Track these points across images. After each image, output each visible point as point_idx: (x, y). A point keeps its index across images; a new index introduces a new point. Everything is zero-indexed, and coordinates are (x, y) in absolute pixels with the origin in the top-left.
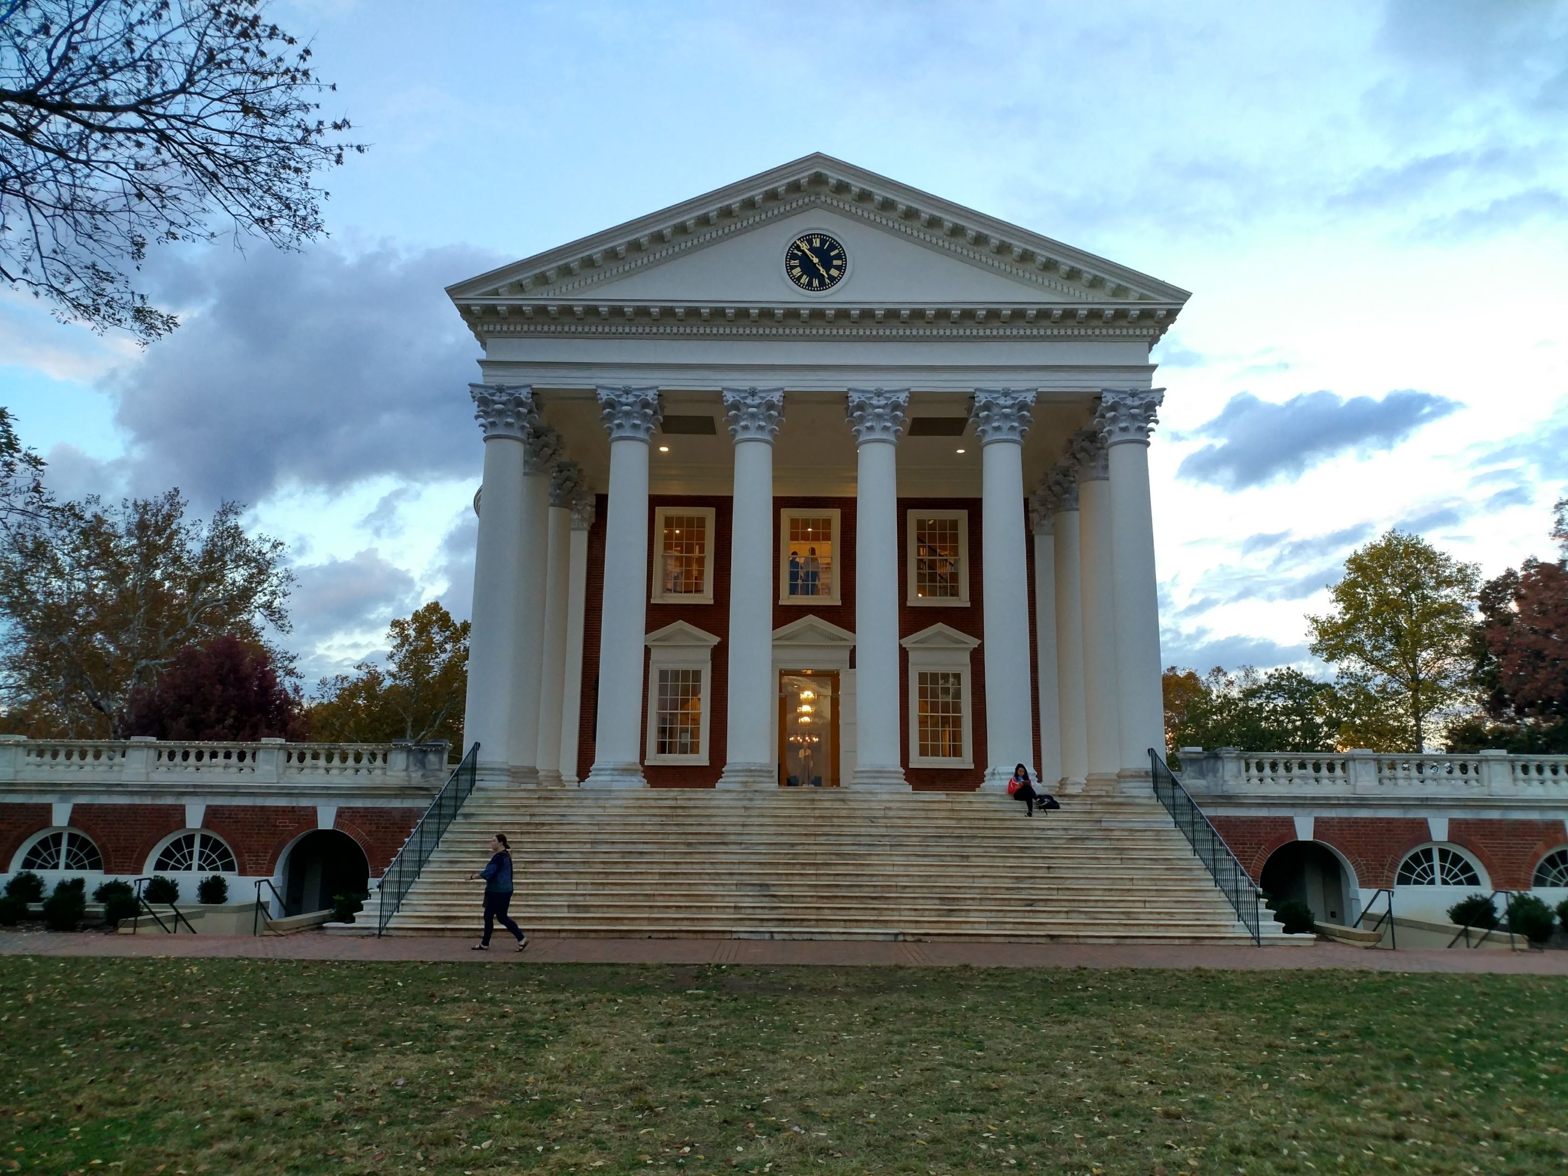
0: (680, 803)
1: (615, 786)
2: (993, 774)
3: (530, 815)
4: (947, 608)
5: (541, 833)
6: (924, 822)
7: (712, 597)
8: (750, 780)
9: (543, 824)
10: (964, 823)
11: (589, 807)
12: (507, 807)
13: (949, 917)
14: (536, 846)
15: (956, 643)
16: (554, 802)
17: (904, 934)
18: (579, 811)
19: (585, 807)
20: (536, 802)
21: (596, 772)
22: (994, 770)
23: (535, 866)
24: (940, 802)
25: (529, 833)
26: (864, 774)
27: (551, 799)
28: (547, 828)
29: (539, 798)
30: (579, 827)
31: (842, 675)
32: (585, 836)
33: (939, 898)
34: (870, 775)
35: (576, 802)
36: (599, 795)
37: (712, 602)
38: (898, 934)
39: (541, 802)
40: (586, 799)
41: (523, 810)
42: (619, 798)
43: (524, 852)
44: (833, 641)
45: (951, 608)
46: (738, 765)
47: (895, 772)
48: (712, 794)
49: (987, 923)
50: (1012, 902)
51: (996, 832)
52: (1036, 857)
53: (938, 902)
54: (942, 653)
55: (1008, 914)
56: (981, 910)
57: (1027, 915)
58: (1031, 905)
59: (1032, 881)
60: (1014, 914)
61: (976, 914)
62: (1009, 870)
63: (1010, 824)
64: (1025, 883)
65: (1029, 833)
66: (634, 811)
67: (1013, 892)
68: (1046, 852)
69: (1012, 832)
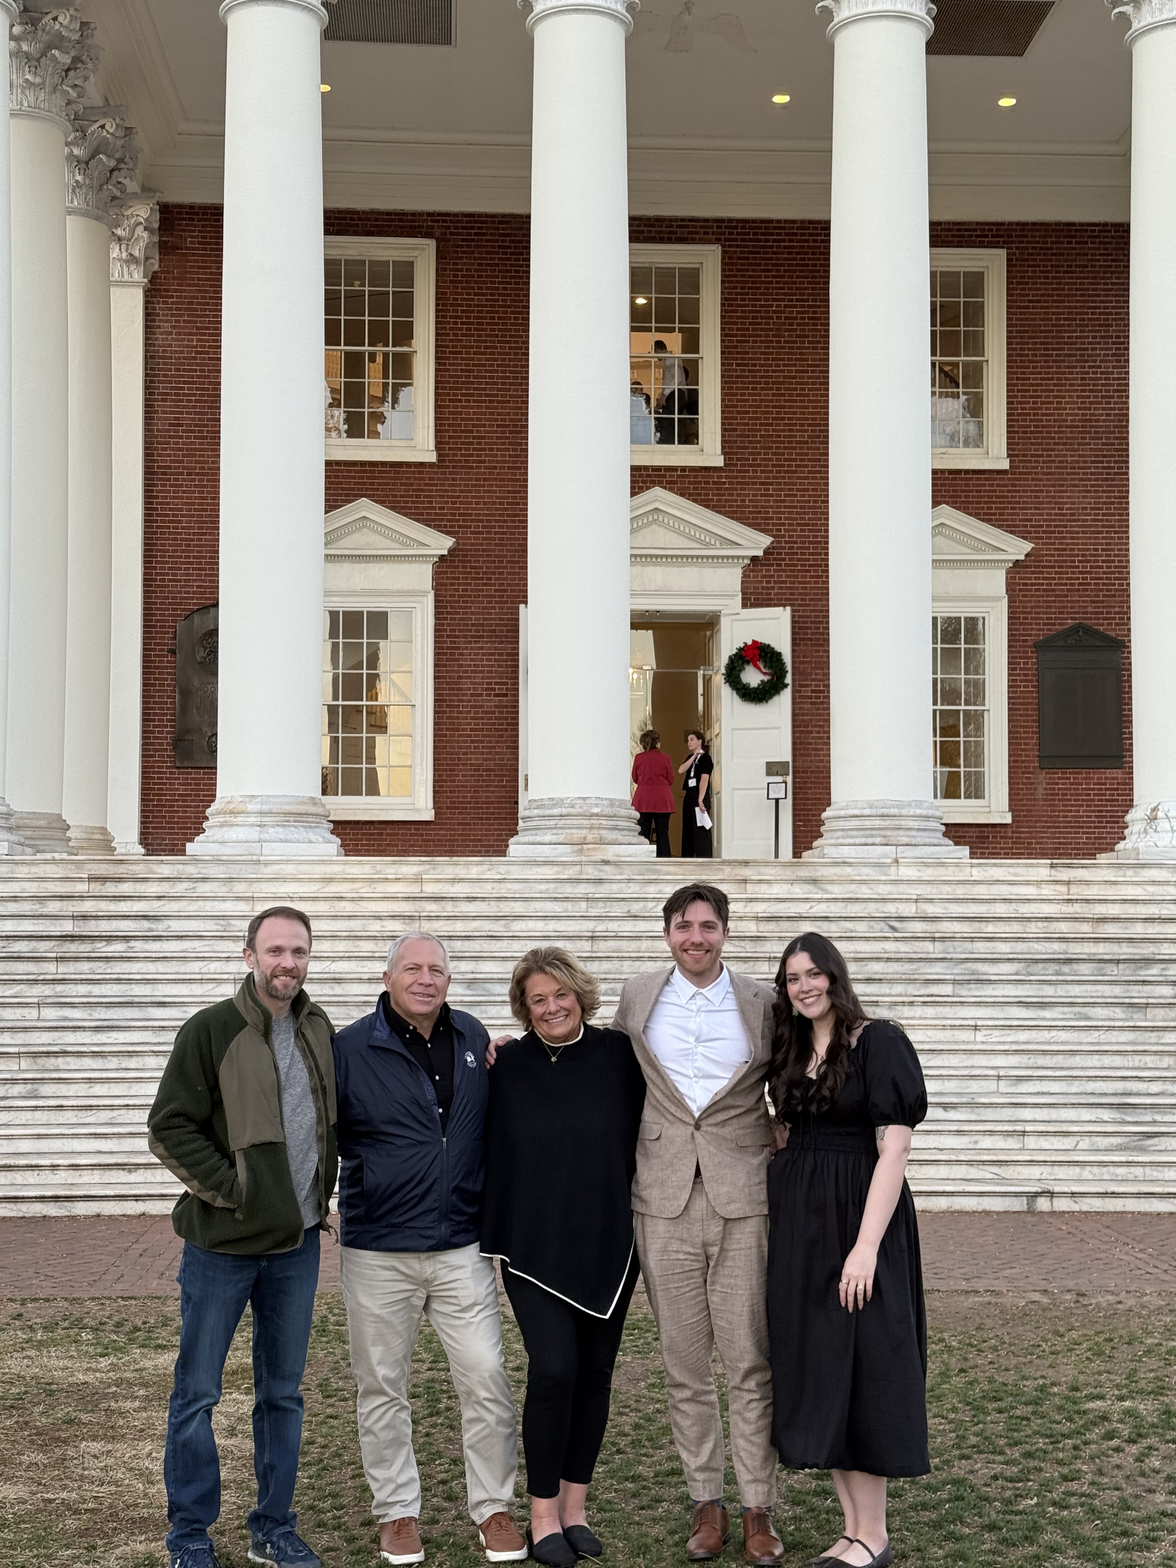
0: (430, 889)
1: (271, 851)
2: (1153, 818)
3: (73, 917)
4: (959, 472)
5: (107, 959)
6: (1016, 927)
7: (432, 445)
8: (590, 838)
9: (110, 939)
10: (1111, 929)
11: (214, 898)
12: (15, 899)
13: (1143, 1150)
14: (96, 990)
15: (978, 550)
16: (126, 888)
17: (1051, 1194)
18: (192, 908)
19: (205, 899)
20: (81, 888)
21: (221, 819)
22: (1155, 809)
23: (102, 1037)
24: (1039, 883)
25: (76, 959)
26: (855, 823)
27: (120, 880)
28: (118, 947)
29: (92, 879)
30: (196, 944)
31: (725, 623)
32: (214, 966)
33: (1111, 1106)
34: (868, 823)
35: (180, 888)
36: (234, 871)
37: (432, 458)
38: (1037, 1195)
39: (96, 888)
40: (204, 879)
41: (53, 907)
42: (284, 880)
43: (72, 1005)
44: (707, 545)
45: (967, 472)
46: (560, 802)
47: (927, 818)
48: (503, 869)
53: (1106, 1115)
54: (944, 574)
66: (323, 908)
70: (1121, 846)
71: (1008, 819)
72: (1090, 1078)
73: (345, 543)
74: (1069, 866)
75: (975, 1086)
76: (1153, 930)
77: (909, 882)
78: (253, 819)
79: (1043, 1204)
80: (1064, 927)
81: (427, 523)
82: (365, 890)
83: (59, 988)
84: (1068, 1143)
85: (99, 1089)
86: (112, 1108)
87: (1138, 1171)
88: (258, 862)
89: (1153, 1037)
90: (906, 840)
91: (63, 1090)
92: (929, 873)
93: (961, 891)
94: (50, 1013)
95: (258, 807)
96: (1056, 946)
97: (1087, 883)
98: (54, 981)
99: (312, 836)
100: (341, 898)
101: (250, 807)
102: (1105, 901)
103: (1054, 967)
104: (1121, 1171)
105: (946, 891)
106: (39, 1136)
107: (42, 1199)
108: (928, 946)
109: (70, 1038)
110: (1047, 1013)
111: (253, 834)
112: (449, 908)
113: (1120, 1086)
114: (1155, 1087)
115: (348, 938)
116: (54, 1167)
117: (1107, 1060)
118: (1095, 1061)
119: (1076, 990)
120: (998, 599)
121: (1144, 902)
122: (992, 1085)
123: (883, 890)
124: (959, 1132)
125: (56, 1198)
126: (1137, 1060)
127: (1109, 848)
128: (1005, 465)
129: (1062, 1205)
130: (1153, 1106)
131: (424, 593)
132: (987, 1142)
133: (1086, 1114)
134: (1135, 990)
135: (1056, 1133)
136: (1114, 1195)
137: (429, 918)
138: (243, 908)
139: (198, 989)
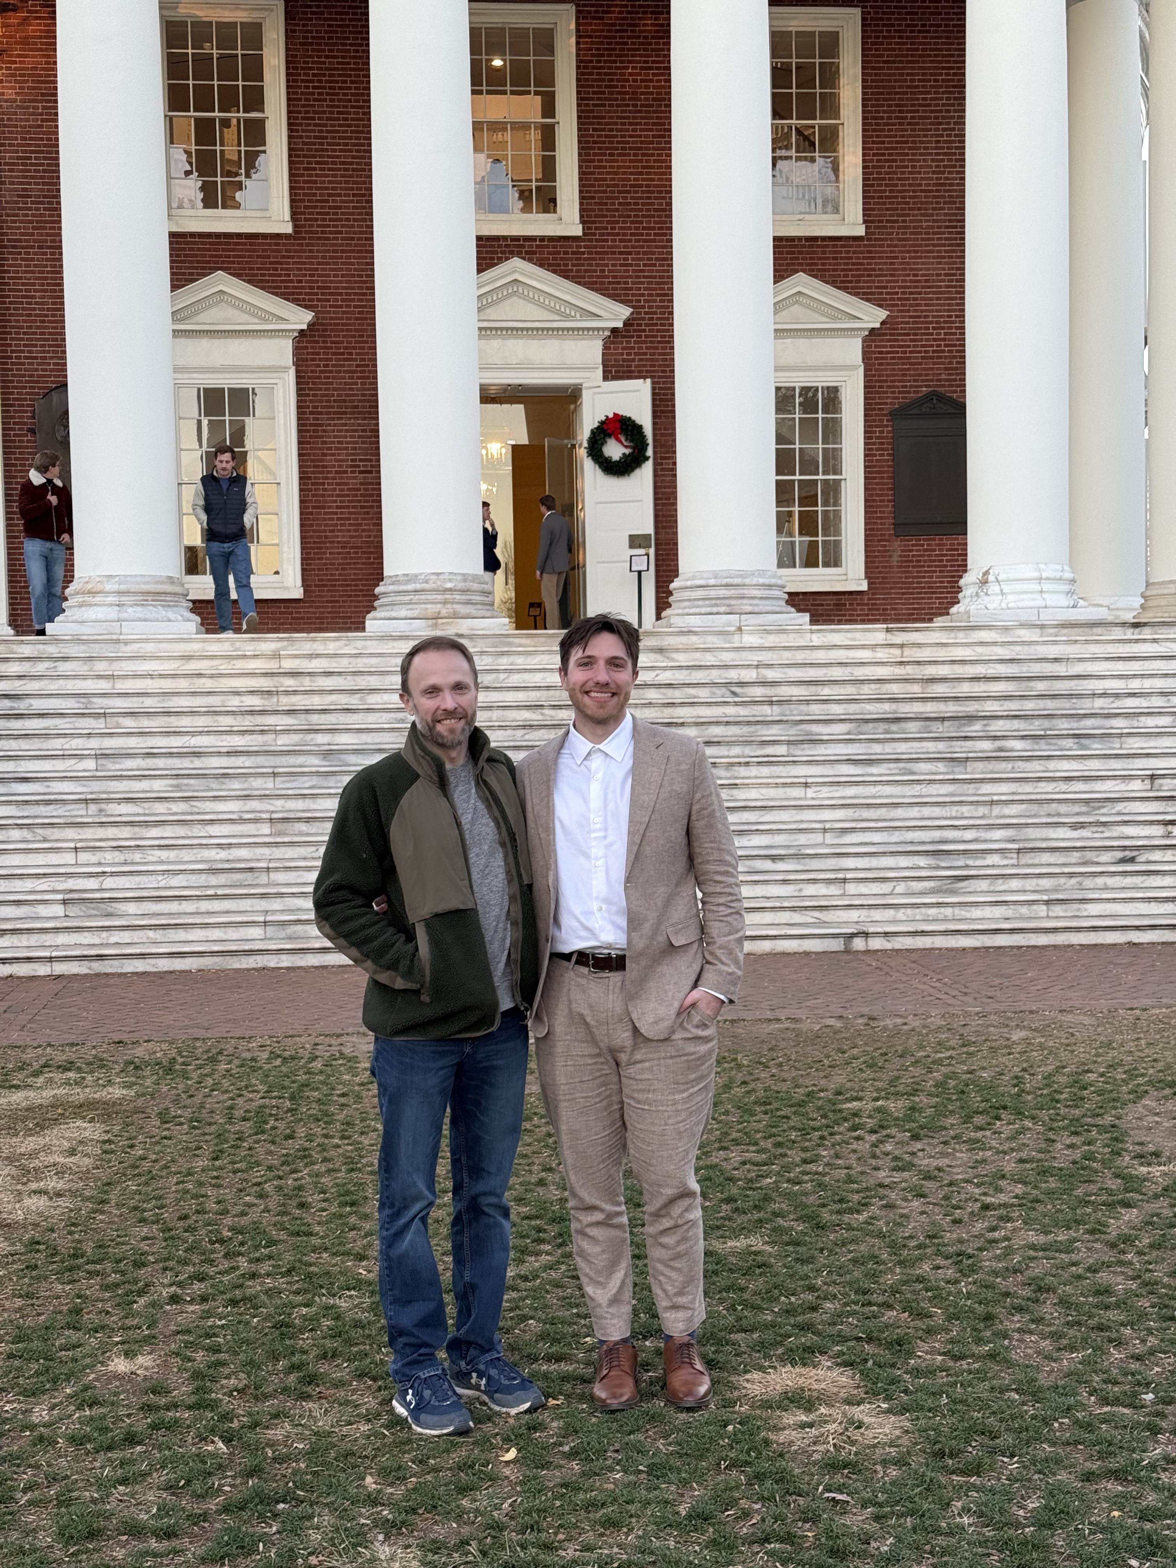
0: (288, 665)
1: (130, 630)
2: (984, 582)
4: (815, 239)
6: (849, 690)
7: (287, 217)
8: (444, 612)
10: (940, 689)
11: (75, 677)
13: (954, 892)
15: (834, 319)
17: (866, 935)
18: (53, 686)
19: (66, 677)
21: (80, 599)
22: (986, 573)
24: (874, 647)
26: (700, 593)
30: (58, 722)
31: (586, 397)
32: (76, 743)
33: (926, 853)
34: (713, 593)
35: (41, 667)
36: (95, 650)
37: (288, 229)
38: (853, 935)
40: (65, 659)
42: (144, 658)
44: (567, 317)
45: (824, 239)
46: (414, 578)
47: (770, 586)
48: (359, 644)
49: (1048, 902)
50: (1090, 855)
51: (1013, 706)
52: (1117, 756)
53: (922, 861)
54: (802, 343)
55: (1088, 882)
56: (1025, 876)
57: (1129, 881)
58: (1132, 860)
59: (1120, 807)
60: (1100, 881)
61: (1015, 884)
62: (1063, 786)
63: (1041, 687)
64: (1105, 814)
65: (1086, 705)
66: (182, 684)
67: (1085, 833)
68: (1135, 744)
69: (1049, 704)
70: (954, 610)
71: (864, 586)
72: (909, 828)
73: (202, 317)
74: (903, 630)
75: (802, 839)
76: (979, 688)
77: (751, 649)
78: (110, 599)
79: (859, 944)
80: (894, 688)
81: (286, 296)
82: (224, 667)
84: (886, 888)
87: (948, 912)
88: (118, 641)
89: (970, 788)
90: (749, 609)
92: (772, 640)
93: (800, 656)
95: (115, 587)
96: (887, 707)
97: (919, 645)
99: (170, 614)
100: (200, 675)
101: (108, 587)
102: (935, 662)
103: (883, 726)
104: (932, 912)
105: (787, 657)
108: (767, 710)
110: (874, 770)
111: (113, 613)
112: (307, 683)
113: (937, 834)
114: (969, 835)
115: (207, 713)
117: (927, 811)
118: (914, 812)
119: (902, 747)
120: (854, 368)
121: (972, 662)
122: (818, 838)
123: (727, 657)
124: (785, 882)
126: (954, 811)
127: (944, 611)
128: (860, 231)
129: (876, 944)
130: (965, 852)
131: (285, 369)
132: (811, 890)
133: (904, 861)
134: (958, 745)
135: (874, 880)
136: (923, 933)
137: (287, 693)
138: (103, 686)
139: (60, 765)
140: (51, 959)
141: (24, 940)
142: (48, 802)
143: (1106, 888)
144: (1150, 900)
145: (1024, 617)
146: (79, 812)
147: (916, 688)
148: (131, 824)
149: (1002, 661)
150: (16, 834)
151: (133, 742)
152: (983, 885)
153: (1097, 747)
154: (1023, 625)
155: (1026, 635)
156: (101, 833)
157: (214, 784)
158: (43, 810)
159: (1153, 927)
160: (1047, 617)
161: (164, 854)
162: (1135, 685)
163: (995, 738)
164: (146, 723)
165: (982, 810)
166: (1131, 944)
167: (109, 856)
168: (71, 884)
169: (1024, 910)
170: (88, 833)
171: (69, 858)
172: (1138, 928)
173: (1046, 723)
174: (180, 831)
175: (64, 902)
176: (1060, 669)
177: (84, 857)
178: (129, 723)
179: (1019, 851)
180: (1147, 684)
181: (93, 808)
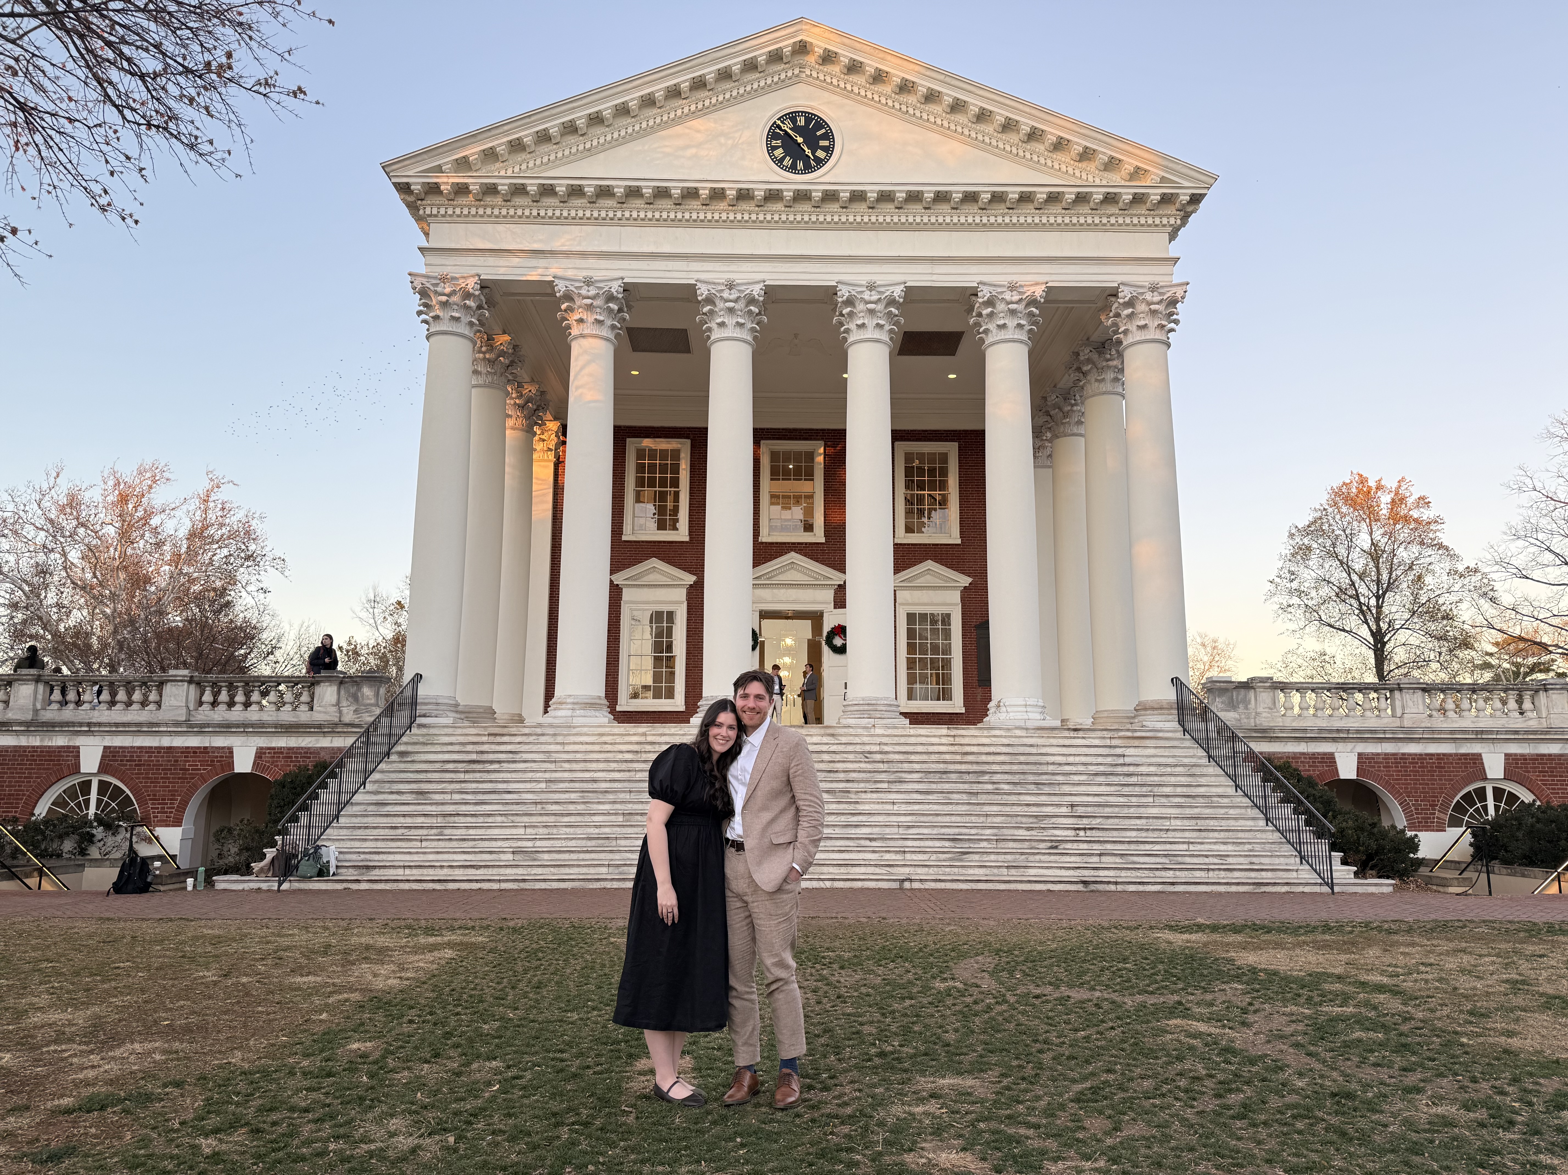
0: (650, 739)
1: (577, 721)
2: (998, 706)
3: (477, 752)
4: (938, 545)
5: (488, 772)
6: (924, 757)
7: (686, 533)
9: (492, 762)
10: (970, 758)
11: (546, 743)
12: (451, 744)
13: (961, 860)
14: (481, 786)
15: (946, 582)
16: (506, 739)
17: (911, 880)
18: (535, 748)
19: (541, 743)
20: (485, 739)
21: (555, 706)
22: (1000, 701)
23: (478, 808)
24: (940, 736)
25: (474, 771)
26: (856, 708)
27: (503, 735)
28: (495, 766)
29: (489, 735)
30: (533, 765)
31: (826, 616)
32: (539, 775)
33: (949, 840)
34: (863, 708)
35: (531, 739)
36: (558, 731)
37: (686, 539)
38: (903, 881)
39: (491, 739)
40: (543, 735)
41: (470, 748)
42: (581, 735)
43: (467, 793)
44: (817, 579)
45: (941, 545)
47: (899, 711)
49: (1007, 867)
50: (1034, 844)
51: (1006, 768)
52: (1055, 794)
53: (947, 844)
54: (931, 593)
55: (1031, 858)
56: (998, 853)
57: (1052, 858)
58: (1056, 847)
59: (1054, 820)
60: (1037, 857)
61: (993, 857)
62: (1026, 809)
63: (1022, 759)
64: (1046, 823)
65: (1044, 768)
66: (597, 748)
67: (1033, 833)
68: (1066, 789)
69: (1025, 767)
70: (985, 719)
71: (963, 710)
72: (942, 827)
73: (646, 579)
74: (956, 728)
75: (887, 830)
76: (990, 758)
77: (878, 735)
78: (571, 706)
79: (907, 885)
80: (947, 757)
81: (684, 569)
82: (620, 739)
83: (463, 785)
84: (926, 857)
85: (472, 832)
86: (474, 840)
87: (956, 870)
88: (571, 726)
89: (978, 808)
90: (878, 716)
91: (455, 832)
92: (889, 732)
93: (902, 740)
94: (456, 797)
95: (573, 700)
96: (942, 766)
97: (964, 736)
98: (461, 782)
99: (597, 715)
100: (606, 743)
101: (568, 701)
102: (970, 745)
103: (939, 775)
104: (948, 870)
105: (894, 740)
106: (438, 853)
107: (433, 881)
108: (881, 765)
109: (464, 808)
110: (930, 797)
111: (571, 713)
113: (958, 831)
114: (973, 831)
115: (605, 761)
116: (442, 867)
117: (953, 818)
118: (947, 819)
119: (946, 786)
120: (957, 605)
121: (988, 745)
122: (895, 830)
123: (865, 739)
124: (874, 852)
125: (439, 881)
126: (967, 819)
127: (981, 721)
128: (959, 541)
129: (916, 885)
130: (969, 840)
131: (682, 603)
132: (887, 856)
133: (937, 843)
134: (975, 786)
135: (920, 852)
136: (941, 881)
137: (646, 752)
138: (559, 748)
139: (528, 786)
140: (499, 881)
141: (490, 871)
142: (518, 804)
143: (1040, 862)
144: (1061, 868)
145: (1018, 724)
146: (532, 808)
147: (958, 758)
148: (555, 814)
149: (1003, 745)
150: (499, 819)
151: (566, 775)
152: (977, 857)
153: (1047, 790)
154: (1017, 728)
155: (1018, 733)
156: (540, 819)
157: (600, 796)
158: (515, 807)
159: (1061, 882)
160: (1030, 724)
161: (568, 830)
162: (1071, 759)
163: (994, 783)
164: (575, 766)
165: (982, 819)
166: (1049, 891)
167: (541, 831)
168: (520, 844)
169: (996, 871)
170: (534, 819)
171: (522, 831)
172: (1052, 882)
173: (1022, 777)
174: (579, 818)
175: (513, 853)
176: (1034, 750)
177: (529, 831)
178: (567, 766)
179: (997, 840)
180: (1077, 759)
181: (539, 807)
